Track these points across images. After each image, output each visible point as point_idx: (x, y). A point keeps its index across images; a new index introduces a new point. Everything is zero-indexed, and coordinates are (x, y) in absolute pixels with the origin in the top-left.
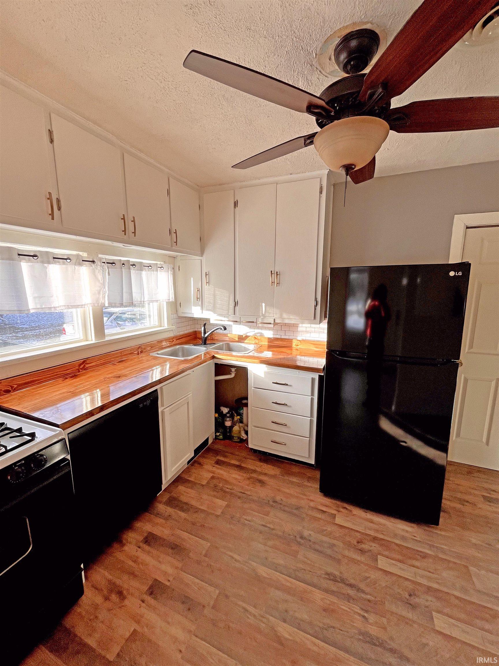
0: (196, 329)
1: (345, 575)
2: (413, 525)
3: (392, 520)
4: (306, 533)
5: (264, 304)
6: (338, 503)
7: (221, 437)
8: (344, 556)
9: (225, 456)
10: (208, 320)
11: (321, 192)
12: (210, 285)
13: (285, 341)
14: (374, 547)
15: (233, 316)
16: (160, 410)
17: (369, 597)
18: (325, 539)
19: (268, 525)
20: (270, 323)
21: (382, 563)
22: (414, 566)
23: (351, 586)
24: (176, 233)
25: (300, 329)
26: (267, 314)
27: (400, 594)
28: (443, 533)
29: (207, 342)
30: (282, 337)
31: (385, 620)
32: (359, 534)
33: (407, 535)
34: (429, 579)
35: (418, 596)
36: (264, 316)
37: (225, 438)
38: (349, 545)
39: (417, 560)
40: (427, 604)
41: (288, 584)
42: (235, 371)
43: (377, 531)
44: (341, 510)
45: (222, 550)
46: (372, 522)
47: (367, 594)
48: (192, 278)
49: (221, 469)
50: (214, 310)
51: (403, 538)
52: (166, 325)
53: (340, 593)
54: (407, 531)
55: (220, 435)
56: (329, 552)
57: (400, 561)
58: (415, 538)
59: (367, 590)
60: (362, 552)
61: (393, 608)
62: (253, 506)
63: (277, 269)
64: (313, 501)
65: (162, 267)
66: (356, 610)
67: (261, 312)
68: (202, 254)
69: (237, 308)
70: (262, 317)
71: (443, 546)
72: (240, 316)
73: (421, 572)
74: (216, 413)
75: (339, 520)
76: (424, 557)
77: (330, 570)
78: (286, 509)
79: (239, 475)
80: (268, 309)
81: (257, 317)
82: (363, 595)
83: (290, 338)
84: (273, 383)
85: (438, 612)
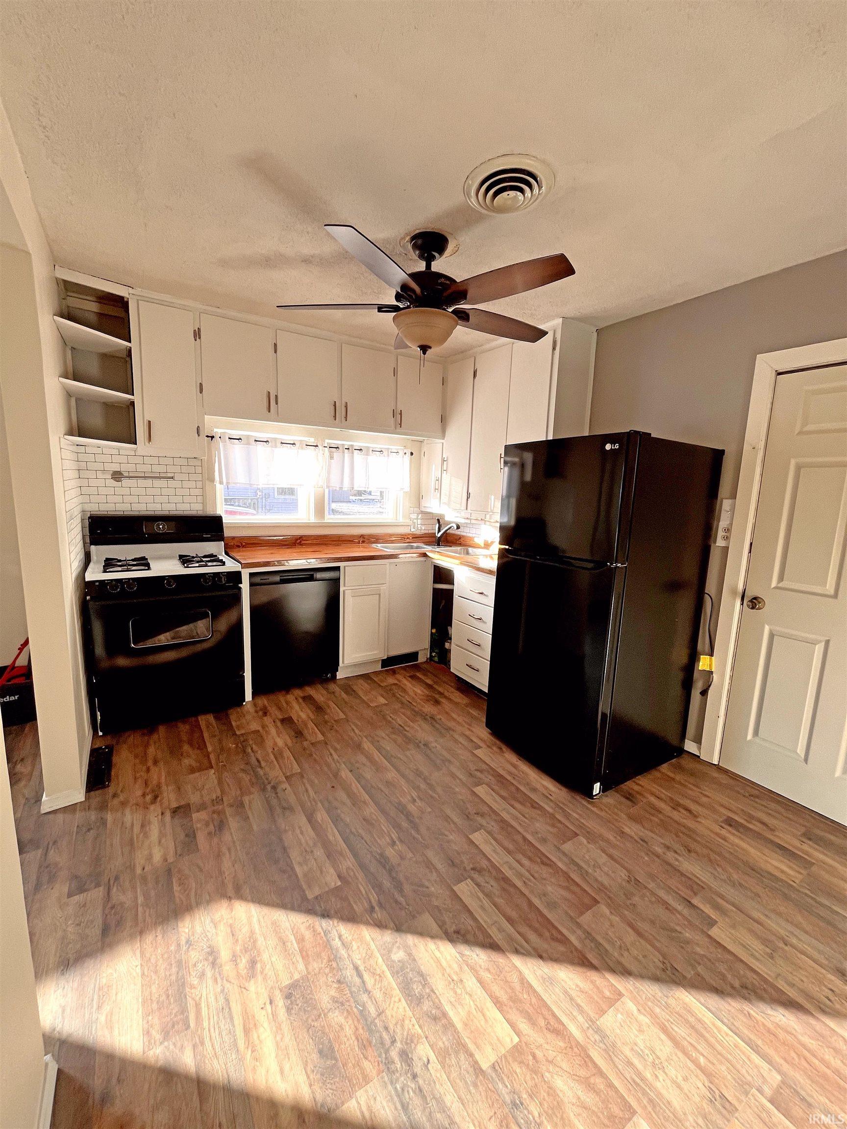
3: (543, 776)
5: (493, 497)
6: (498, 743)
7: (436, 659)
9: (425, 675)
11: (554, 349)
12: (447, 473)
14: (489, 779)
16: (342, 589)
17: (435, 795)
18: (446, 754)
19: (405, 727)
21: (481, 789)
22: (513, 807)
23: (428, 784)
24: (401, 414)
26: (495, 510)
27: (467, 808)
29: (441, 544)
31: (430, 810)
32: (486, 767)
33: (542, 790)
34: (515, 818)
35: (484, 818)
37: (439, 662)
38: (464, 767)
39: (524, 805)
40: (485, 824)
44: (495, 748)
48: (434, 462)
49: (410, 682)
51: (533, 790)
52: (401, 520)
54: (546, 788)
55: (435, 656)
58: (548, 796)
64: (472, 731)
67: (490, 506)
68: (443, 437)
69: (469, 501)
70: (491, 513)
72: (471, 511)
73: (513, 811)
74: (432, 628)
75: (480, 752)
76: (535, 808)
77: (423, 769)
78: (437, 725)
79: (421, 691)
80: (496, 503)
81: (485, 513)
82: (431, 792)
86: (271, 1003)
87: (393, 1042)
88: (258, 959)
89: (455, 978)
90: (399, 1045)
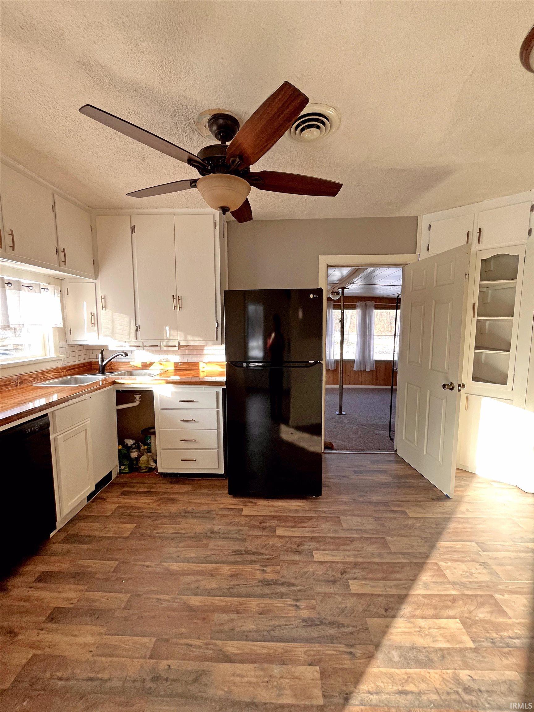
0: (91, 360)
1: (249, 548)
2: (303, 501)
3: (289, 501)
4: (216, 528)
5: (167, 328)
6: (245, 500)
8: (249, 536)
9: (132, 487)
10: (106, 346)
11: (215, 227)
12: (107, 310)
13: (190, 365)
14: (274, 523)
15: (135, 341)
16: (52, 437)
17: (267, 556)
18: (232, 528)
19: (180, 532)
20: (175, 346)
21: (279, 532)
22: (302, 527)
23: (254, 554)
24: (64, 252)
25: (205, 352)
26: (171, 338)
27: (291, 548)
28: (325, 501)
29: (105, 371)
30: (188, 361)
31: (279, 567)
32: (261, 517)
33: (298, 508)
34: (313, 532)
35: (304, 545)
36: (169, 339)
38: (253, 527)
39: (305, 522)
40: (310, 547)
41: (200, 569)
42: (140, 398)
43: (277, 511)
44: (248, 504)
45: (133, 563)
46: (273, 506)
47: (266, 555)
48: (85, 303)
49: (128, 498)
50: (113, 334)
51: (296, 511)
52: (52, 354)
53: (245, 561)
54: (299, 506)
56: (237, 536)
57: (292, 527)
58: (305, 509)
59: (266, 552)
60: (264, 528)
61: (286, 558)
62: (164, 520)
63: (179, 294)
64: (223, 503)
65: (46, 289)
66: (257, 568)
67: (165, 335)
68: (96, 277)
69: (139, 333)
71: (324, 509)
72: (143, 341)
73: (306, 529)
74: (119, 444)
75: (245, 512)
76: (310, 520)
77: (236, 548)
78: (197, 515)
79: (149, 499)
80: (172, 332)
81: (160, 341)
82: (262, 557)
83: (197, 361)
84: (180, 401)
85: (317, 550)
87: (457, 693)
90: (460, 690)
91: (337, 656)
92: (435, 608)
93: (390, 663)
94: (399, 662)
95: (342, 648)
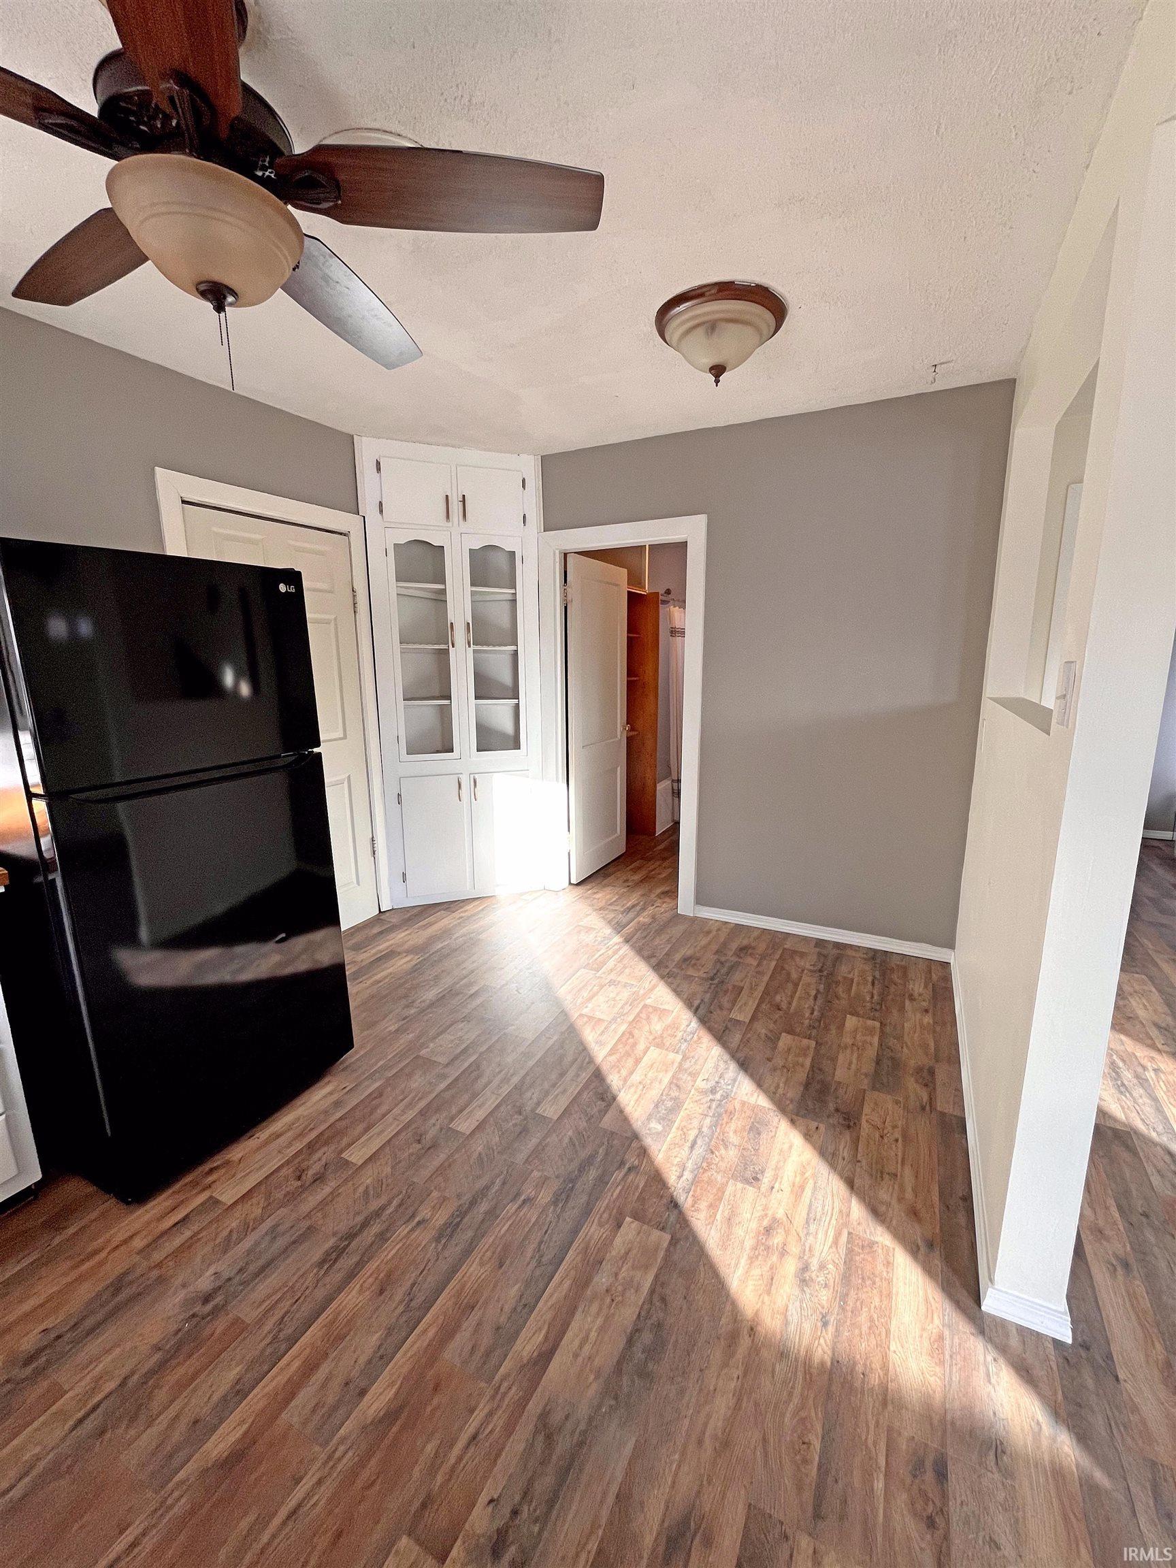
2: (326, 1080)
3: (298, 1102)
4: (205, 1283)
6: (188, 1179)
8: (308, 1216)
14: (325, 1154)
18: (247, 1243)
21: (356, 1156)
22: (384, 1116)
23: (365, 1224)
27: (412, 1154)
32: (285, 1169)
33: (335, 1097)
34: (410, 1106)
35: (426, 1133)
38: (293, 1197)
39: (376, 1107)
40: (438, 1127)
43: (301, 1135)
44: (210, 1179)
46: (278, 1136)
51: (337, 1104)
54: (331, 1093)
57: (367, 1130)
59: (383, 1200)
60: (319, 1179)
75: (227, 1195)
82: (388, 1212)
85: (452, 1119)
86: (773, 1188)
87: (712, 1100)
88: (761, 1229)
89: (641, 1087)
90: (711, 1097)
91: (626, 1187)
92: (628, 1054)
93: (661, 1135)
94: (663, 1127)
95: (619, 1175)
